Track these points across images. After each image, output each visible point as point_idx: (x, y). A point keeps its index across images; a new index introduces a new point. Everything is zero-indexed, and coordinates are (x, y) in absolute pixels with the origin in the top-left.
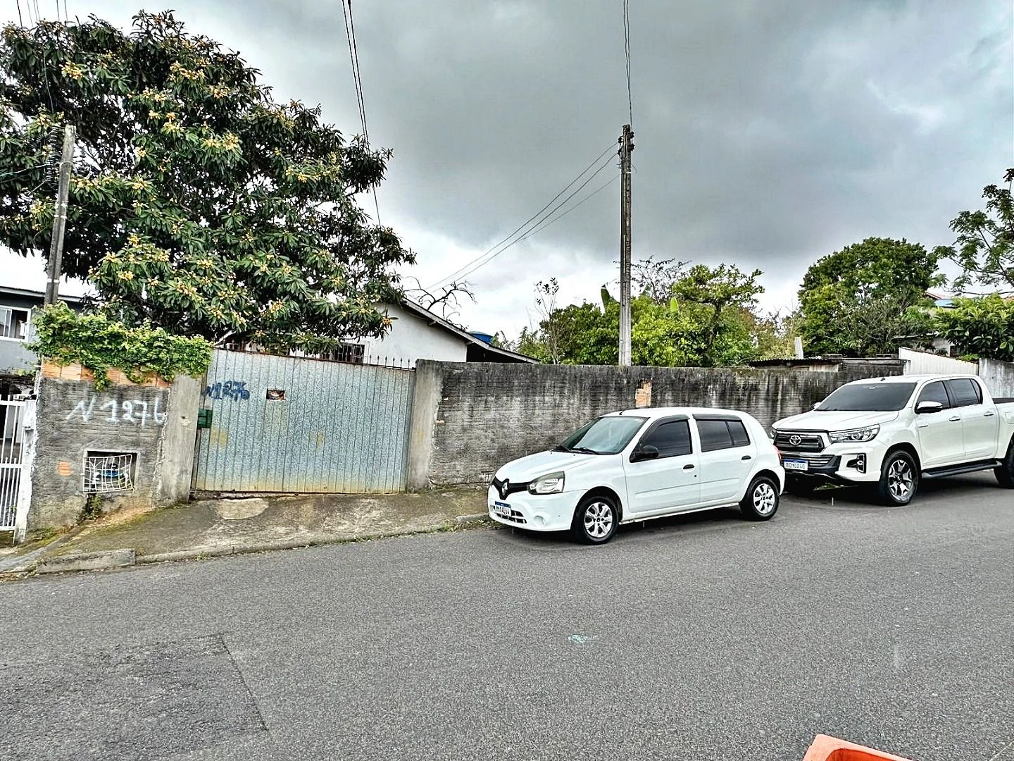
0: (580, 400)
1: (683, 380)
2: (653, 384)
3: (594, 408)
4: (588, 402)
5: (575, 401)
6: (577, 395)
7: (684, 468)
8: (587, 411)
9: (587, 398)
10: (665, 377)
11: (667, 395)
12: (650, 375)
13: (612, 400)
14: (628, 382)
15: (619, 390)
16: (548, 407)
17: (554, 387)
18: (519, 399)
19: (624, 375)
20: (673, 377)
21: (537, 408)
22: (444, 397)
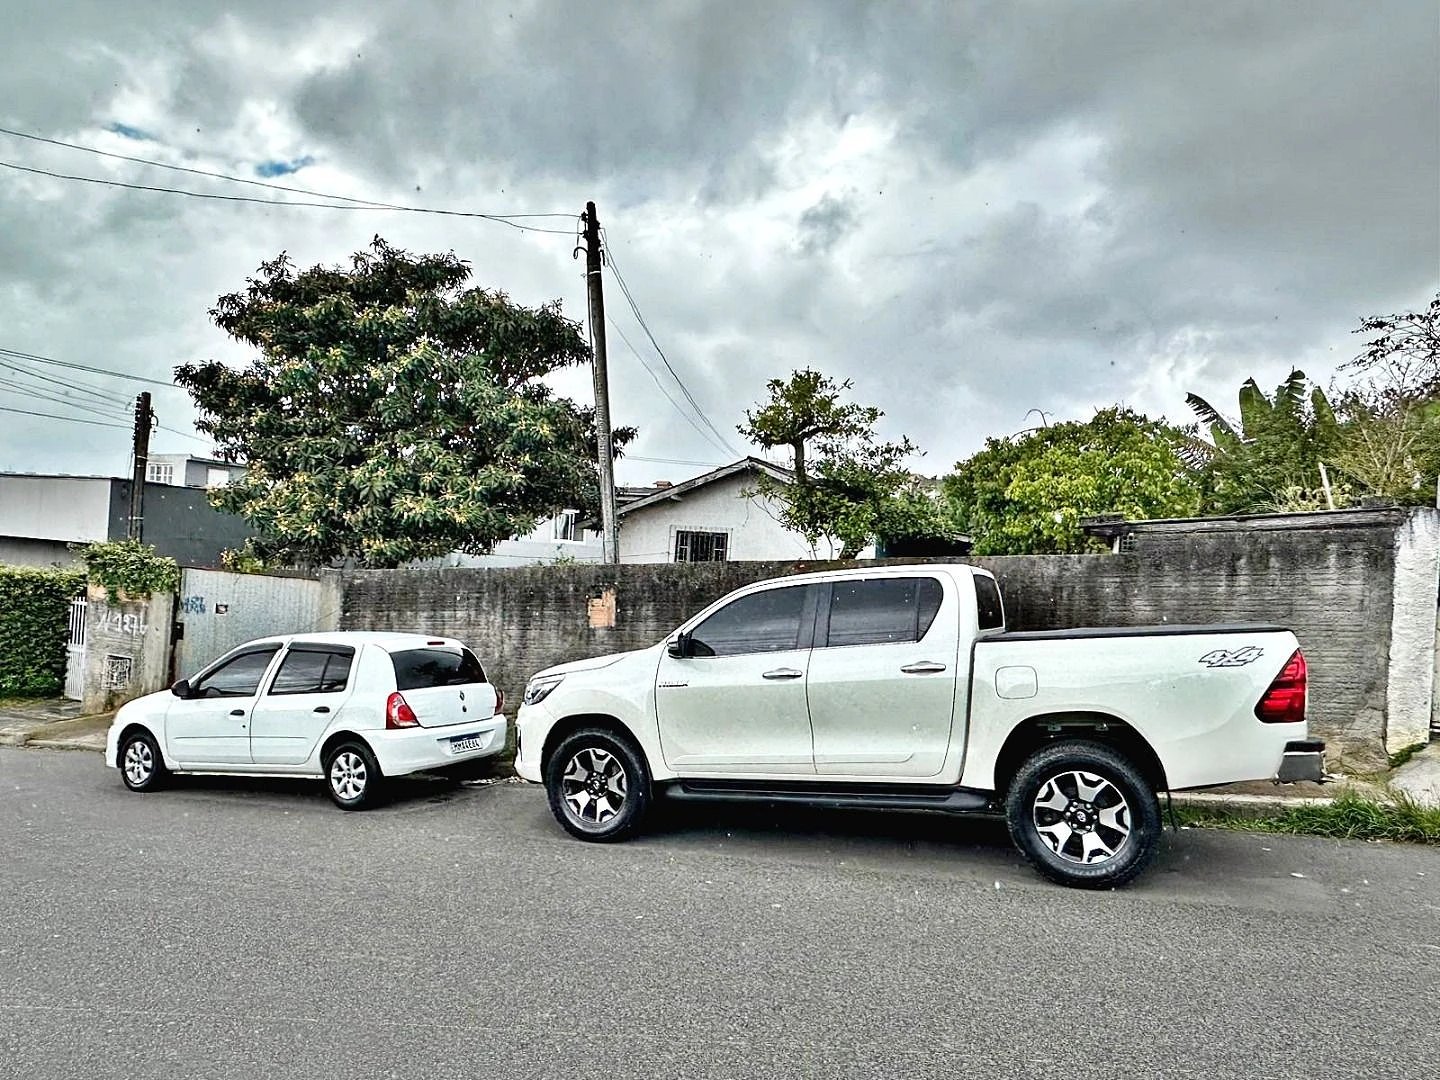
0: (504, 617)
1: (675, 584)
2: (619, 592)
3: (525, 628)
4: (516, 619)
5: (497, 618)
6: (499, 609)
7: (232, 713)
8: (514, 630)
9: (514, 613)
10: (640, 580)
11: (644, 609)
12: (613, 577)
13: (550, 615)
14: (576, 590)
15: (562, 600)
16: (461, 625)
17: (468, 599)
18: (425, 614)
19: (570, 579)
20: (655, 578)
21: (446, 627)
22: (345, 612)
